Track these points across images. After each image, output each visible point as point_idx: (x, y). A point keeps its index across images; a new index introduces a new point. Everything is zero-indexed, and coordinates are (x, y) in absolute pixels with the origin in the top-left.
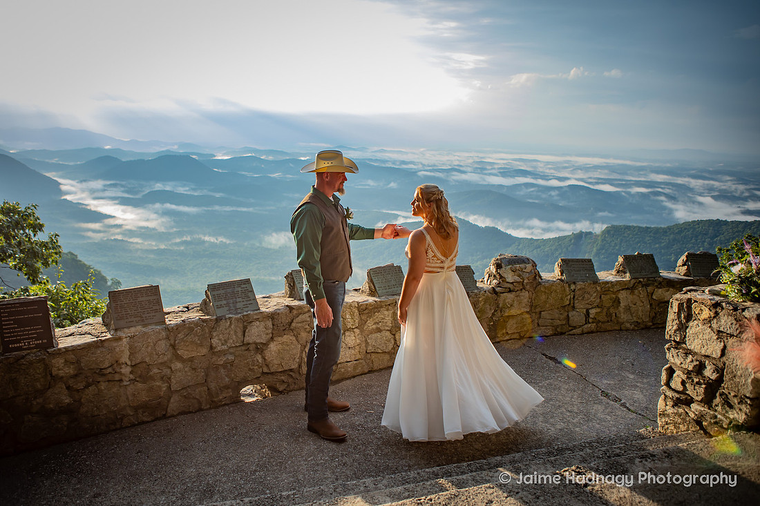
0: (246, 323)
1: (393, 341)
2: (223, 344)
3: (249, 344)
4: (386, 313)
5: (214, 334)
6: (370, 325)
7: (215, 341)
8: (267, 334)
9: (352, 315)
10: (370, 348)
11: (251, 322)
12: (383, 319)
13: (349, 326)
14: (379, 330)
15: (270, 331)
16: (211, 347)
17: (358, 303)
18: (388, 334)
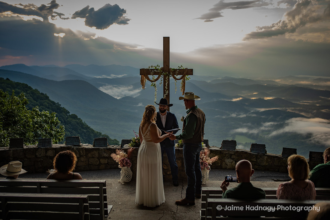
0: (47, 150)
1: (99, 162)
2: (39, 155)
3: (47, 156)
4: (95, 152)
5: (37, 152)
6: (90, 155)
7: (37, 154)
8: (54, 154)
9: (83, 151)
10: (90, 163)
11: (48, 150)
12: (94, 154)
13: (82, 155)
14: (93, 157)
15: (54, 153)
16: (36, 156)
17: (85, 148)
18: (97, 159)
